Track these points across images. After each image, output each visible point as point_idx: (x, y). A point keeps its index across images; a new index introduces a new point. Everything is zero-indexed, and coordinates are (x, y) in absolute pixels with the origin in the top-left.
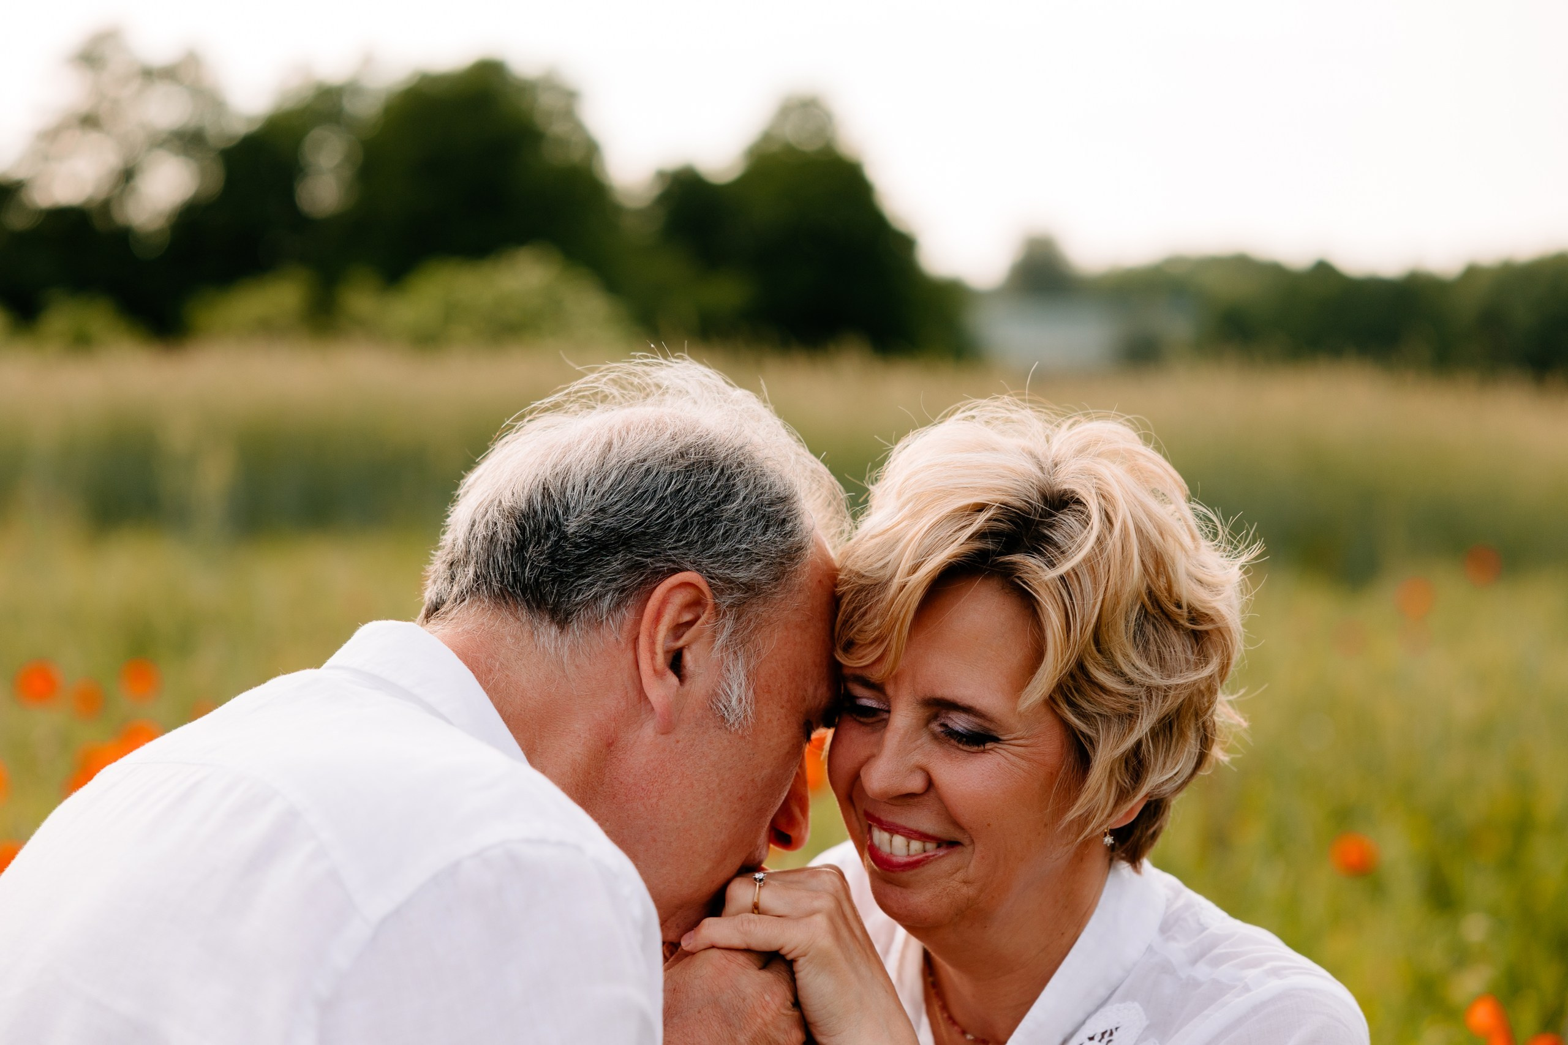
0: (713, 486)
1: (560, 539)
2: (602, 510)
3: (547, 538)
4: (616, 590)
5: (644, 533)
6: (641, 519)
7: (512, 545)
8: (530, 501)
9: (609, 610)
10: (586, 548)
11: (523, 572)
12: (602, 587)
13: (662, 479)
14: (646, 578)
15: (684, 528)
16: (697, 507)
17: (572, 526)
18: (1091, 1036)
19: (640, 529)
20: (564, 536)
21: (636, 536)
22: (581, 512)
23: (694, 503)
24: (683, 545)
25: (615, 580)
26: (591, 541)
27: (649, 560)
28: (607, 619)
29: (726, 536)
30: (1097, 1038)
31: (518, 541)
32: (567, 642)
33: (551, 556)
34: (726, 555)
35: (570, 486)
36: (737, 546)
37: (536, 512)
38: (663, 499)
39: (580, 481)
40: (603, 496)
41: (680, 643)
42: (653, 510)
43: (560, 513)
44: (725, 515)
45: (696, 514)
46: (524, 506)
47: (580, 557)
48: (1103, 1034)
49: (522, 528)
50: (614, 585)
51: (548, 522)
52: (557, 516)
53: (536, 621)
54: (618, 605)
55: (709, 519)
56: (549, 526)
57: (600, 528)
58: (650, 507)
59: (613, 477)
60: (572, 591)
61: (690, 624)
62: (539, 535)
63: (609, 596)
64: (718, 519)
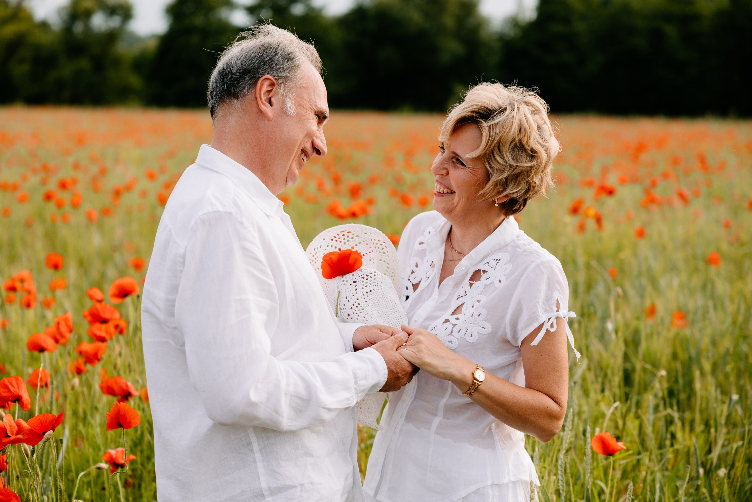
0: (271, 53)
1: (232, 75)
2: (242, 65)
3: (229, 75)
4: (248, 85)
5: (253, 68)
6: (252, 65)
7: (221, 80)
8: (223, 68)
9: (247, 91)
10: (239, 75)
11: (225, 87)
12: (245, 85)
13: (257, 53)
14: (256, 80)
15: (264, 65)
16: (267, 59)
17: (234, 71)
18: (494, 259)
19: (252, 67)
20: (233, 74)
21: (251, 69)
22: (237, 66)
23: (266, 58)
24: (265, 69)
25: (248, 82)
26: (240, 73)
27: (256, 75)
28: (247, 93)
29: (276, 65)
30: (495, 260)
31: (222, 79)
32: (239, 102)
33: (231, 81)
34: (277, 70)
35: (233, 60)
36: (280, 67)
37: (225, 70)
38: (257, 59)
39: (235, 59)
40: (241, 61)
41: (270, 96)
42: (255, 62)
43: (231, 68)
44: (276, 59)
45: (267, 61)
46: (222, 69)
47: (237, 78)
48: (497, 260)
49: (222, 75)
50: (248, 84)
51: (228, 71)
52: (230, 69)
53: (230, 100)
54: (250, 89)
55: (271, 61)
56: (229, 72)
57: (242, 69)
58: (254, 61)
59: (243, 56)
60: (237, 88)
61: (271, 91)
62: (227, 75)
63: (247, 87)
64: (274, 61)
